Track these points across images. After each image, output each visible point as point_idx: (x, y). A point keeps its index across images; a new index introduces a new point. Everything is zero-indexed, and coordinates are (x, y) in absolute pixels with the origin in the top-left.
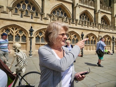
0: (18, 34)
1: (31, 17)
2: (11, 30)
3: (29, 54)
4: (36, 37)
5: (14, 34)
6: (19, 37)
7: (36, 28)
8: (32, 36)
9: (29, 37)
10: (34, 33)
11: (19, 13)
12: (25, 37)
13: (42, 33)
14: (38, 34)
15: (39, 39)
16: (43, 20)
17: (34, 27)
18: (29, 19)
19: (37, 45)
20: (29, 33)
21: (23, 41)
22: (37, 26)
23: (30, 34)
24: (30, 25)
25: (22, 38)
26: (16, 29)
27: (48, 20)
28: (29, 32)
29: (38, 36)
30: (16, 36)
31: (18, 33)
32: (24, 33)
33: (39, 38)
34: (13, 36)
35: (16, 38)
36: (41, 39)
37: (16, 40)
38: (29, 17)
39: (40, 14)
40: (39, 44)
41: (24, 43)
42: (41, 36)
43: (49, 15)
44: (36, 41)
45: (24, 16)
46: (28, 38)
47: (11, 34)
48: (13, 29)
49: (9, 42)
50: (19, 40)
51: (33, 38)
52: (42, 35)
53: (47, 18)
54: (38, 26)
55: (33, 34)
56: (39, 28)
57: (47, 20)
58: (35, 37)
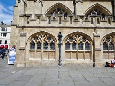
0: (46, 42)
1: (59, 22)
2: (40, 38)
3: (58, 64)
4: (66, 44)
5: (43, 42)
6: (48, 44)
7: (65, 33)
8: (61, 42)
9: (58, 44)
10: (62, 38)
11: (47, 19)
12: (54, 44)
13: (73, 38)
14: (68, 40)
15: (69, 46)
16: (73, 23)
17: (62, 32)
18: (56, 24)
19: (67, 53)
20: (57, 40)
21: (51, 49)
22: (66, 31)
23: (59, 40)
24: (59, 30)
25: (50, 46)
26: (44, 36)
27: (79, 22)
28: (57, 38)
29: (68, 42)
30: (44, 44)
31: (47, 40)
32: (52, 40)
33: (70, 44)
34: (41, 44)
35: (44, 46)
36: (71, 45)
37: (44, 47)
38: (57, 21)
39: (69, 16)
40: (70, 52)
41: (53, 50)
42: (72, 42)
43: (80, 16)
44: (66, 48)
45: (52, 21)
46: (56, 45)
47: (39, 42)
48: (41, 36)
49: (38, 50)
50: (48, 47)
51: (62, 44)
52: (73, 40)
53: (78, 20)
54: (68, 30)
55: (62, 40)
56: (69, 32)
57: (77, 22)
58: (64, 44)
